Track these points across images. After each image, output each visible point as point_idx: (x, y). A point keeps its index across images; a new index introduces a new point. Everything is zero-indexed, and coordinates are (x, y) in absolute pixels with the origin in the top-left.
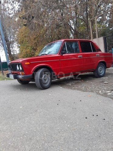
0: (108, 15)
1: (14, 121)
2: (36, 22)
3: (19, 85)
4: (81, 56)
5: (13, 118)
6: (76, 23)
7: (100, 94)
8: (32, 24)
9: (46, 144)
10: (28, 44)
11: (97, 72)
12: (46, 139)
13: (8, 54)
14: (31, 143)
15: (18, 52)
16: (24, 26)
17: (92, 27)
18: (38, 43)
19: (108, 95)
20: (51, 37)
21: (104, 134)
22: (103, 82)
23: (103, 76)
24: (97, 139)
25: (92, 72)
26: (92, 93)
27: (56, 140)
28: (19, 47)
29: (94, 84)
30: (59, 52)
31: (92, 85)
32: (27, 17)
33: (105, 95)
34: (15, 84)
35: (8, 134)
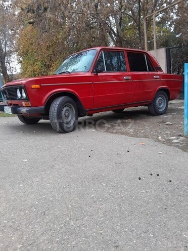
0: (174, 11)
1: (13, 184)
2: (52, 16)
3: (21, 126)
4: (130, 77)
5: (12, 179)
6: (121, 22)
7: (159, 141)
8: (43, 21)
9: (72, 223)
10: (36, 56)
11: (155, 106)
12: (71, 213)
13: (2, 74)
14: (45, 221)
15: (19, 71)
16: (30, 25)
17: (147, 31)
18: (54, 55)
19: (173, 143)
20: (77, 45)
21: (172, 205)
22: (163, 122)
23: (164, 113)
24: (161, 214)
25: (146, 105)
26: (147, 139)
27: (90, 216)
28: (21, 62)
29: (148, 126)
30: (92, 68)
31: (146, 127)
32: (35, 9)
33: (169, 142)
34: (14, 124)
35: (3, 206)
